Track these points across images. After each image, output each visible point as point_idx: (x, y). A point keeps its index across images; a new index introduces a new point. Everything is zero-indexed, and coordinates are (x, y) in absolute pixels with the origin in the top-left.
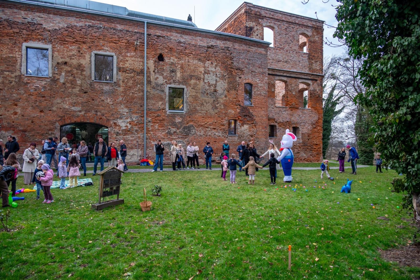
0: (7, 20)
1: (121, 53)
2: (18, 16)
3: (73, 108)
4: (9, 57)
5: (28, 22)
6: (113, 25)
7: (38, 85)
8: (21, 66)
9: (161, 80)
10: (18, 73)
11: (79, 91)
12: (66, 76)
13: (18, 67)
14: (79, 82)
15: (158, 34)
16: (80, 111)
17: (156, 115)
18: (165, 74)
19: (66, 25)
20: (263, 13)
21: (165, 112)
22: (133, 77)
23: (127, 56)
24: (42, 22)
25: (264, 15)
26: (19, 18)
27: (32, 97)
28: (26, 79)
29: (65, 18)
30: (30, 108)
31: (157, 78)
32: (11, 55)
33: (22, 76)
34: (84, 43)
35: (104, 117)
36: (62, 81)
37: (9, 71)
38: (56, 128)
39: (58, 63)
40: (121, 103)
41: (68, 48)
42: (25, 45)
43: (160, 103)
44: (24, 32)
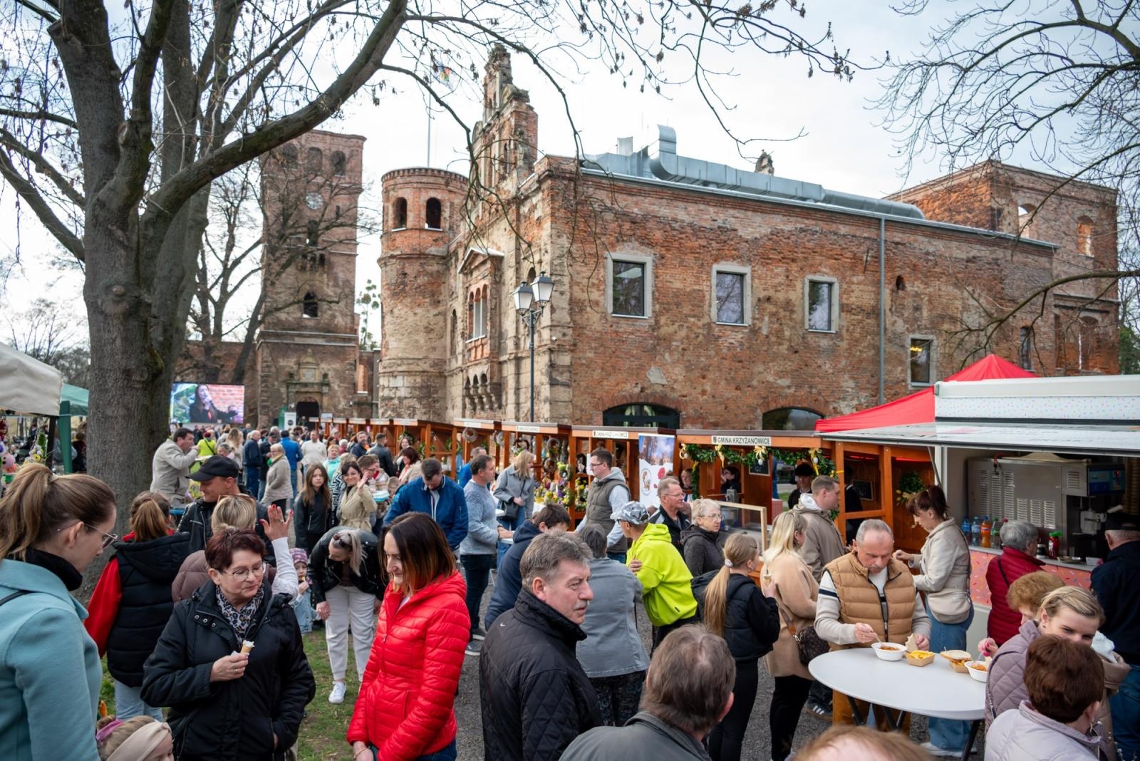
0: (691, 225)
1: (844, 278)
2: (705, 217)
3: (779, 382)
4: (694, 290)
5: (719, 227)
6: (834, 225)
7: (732, 341)
8: (710, 306)
9: (900, 326)
10: (705, 320)
11: (787, 349)
12: (771, 322)
13: (706, 308)
14: (787, 333)
15: (897, 240)
16: (789, 387)
17: (893, 392)
18: (906, 315)
19: (769, 230)
20: (1018, 179)
21: (906, 387)
22: (860, 322)
23: (853, 283)
24: (737, 226)
25: (1021, 183)
26: (706, 220)
27: (726, 362)
28: (717, 329)
29: (767, 217)
30: (723, 383)
31: (895, 322)
32: (697, 287)
33: (713, 325)
34: (793, 260)
35: (820, 398)
36: (765, 331)
37: (694, 316)
38: (756, 419)
39: (759, 300)
40: (843, 370)
41: (772, 271)
42: (716, 267)
43: (899, 369)
44: (714, 244)
